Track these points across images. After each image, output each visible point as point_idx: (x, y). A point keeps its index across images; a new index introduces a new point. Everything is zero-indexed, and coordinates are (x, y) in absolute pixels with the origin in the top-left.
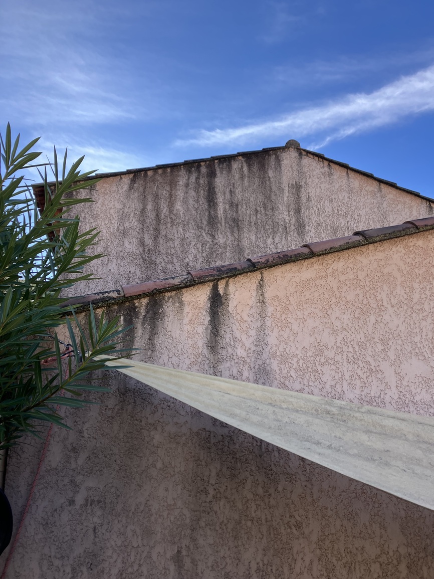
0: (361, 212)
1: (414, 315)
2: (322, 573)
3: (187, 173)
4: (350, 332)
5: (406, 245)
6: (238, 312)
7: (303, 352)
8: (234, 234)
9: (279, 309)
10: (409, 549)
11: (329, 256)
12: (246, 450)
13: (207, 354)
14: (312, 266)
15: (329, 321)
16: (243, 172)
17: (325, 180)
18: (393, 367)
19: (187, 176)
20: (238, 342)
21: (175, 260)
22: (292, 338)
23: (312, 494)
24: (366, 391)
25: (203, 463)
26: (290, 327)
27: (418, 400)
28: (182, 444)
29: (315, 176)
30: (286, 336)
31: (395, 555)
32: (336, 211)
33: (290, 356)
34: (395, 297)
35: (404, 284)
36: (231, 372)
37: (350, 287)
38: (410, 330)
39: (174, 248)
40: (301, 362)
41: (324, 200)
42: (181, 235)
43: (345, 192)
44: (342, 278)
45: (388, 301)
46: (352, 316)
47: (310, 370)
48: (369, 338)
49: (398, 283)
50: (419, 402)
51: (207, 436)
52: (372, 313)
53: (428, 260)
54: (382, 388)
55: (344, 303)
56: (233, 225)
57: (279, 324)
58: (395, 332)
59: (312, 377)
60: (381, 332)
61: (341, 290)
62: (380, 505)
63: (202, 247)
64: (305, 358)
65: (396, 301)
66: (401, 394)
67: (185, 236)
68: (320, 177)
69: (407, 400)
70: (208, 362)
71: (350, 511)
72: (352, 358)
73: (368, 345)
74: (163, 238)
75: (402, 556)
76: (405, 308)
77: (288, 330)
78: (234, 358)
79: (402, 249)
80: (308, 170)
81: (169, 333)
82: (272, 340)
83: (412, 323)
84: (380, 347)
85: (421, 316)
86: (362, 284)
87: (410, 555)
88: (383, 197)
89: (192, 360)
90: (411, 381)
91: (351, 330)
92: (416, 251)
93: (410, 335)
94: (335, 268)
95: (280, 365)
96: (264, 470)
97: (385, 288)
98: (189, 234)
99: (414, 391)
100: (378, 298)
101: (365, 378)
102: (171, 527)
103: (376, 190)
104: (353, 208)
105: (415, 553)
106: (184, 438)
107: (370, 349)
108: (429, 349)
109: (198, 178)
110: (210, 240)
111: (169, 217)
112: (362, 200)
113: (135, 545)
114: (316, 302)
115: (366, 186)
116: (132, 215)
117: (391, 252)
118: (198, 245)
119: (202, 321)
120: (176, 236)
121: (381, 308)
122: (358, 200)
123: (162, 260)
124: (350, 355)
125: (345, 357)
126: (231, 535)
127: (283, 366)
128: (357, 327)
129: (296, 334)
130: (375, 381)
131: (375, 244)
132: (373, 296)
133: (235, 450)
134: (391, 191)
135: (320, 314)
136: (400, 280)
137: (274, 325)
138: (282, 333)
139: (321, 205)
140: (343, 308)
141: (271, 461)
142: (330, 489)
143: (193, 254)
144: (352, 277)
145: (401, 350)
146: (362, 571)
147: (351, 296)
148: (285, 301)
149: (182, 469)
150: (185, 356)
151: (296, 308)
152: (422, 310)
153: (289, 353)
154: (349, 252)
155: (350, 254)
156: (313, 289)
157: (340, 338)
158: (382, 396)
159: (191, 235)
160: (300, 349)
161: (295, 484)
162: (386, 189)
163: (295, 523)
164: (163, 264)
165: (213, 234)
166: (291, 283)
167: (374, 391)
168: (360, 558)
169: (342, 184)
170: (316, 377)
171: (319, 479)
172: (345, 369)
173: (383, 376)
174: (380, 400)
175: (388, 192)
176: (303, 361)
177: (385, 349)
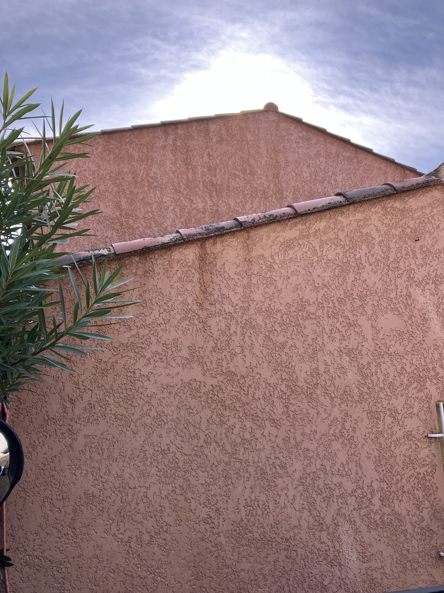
0: (337, 178)
1: (390, 273)
2: (304, 506)
3: (164, 135)
4: (331, 289)
5: (384, 206)
6: (226, 270)
7: (287, 308)
8: (213, 199)
9: (264, 267)
10: (382, 484)
11: (312, 217)
12: (234, 398)
13: (196, 310)
14: (296, 226)
15: (311, 279)
16: (221, 134)
17: (302, 145)
18: (370, 321)
19: (163, 137)
20: (226, 298)
21: (153, 225)
22: (276, 294)
23: (295, 438)
24: (345, 343)
25: (195, 411)
26: (275, 284)
27: (393, 351)
28: (174, 393)
29: (293, 141)
30: (270, 293)
31: (369, 490)
32: (314, 177)
33: (275, 311)
34: (373, 255)
35: (381, 243)
36: (219, 326)
37: (331, 246)
38: (386, 287)
39: (152, 212)
40: (285, 317)
41: (301, 165)
42: (158, 199)
43: (323, 157)
44: (324, 238)
45: (367, 260)
46: (333, 273)
47: (293, 324)
48: (348, 294)
49: (376, 243)
50: (393, 354)
51: (198, 386)
52: (352, 271)
53: (404, 220)
54: (360, 341)
55: (325, 261)
56: (211, 189)
57: (264, 282)
58: (372, 289)
59: (295, 331)
60: (359, 289)
61: (322, 249)
62: (356, 446)
63: (181, 211)
64: (288, 313)
65: (374, 260)
66: (377, 346)
67: (162, 199)
68: (298, 142)
69: (382, 352)
70: (197, 317)
71: (330, 451)
72: (332, 313)
73: (347, 301)
74: (140, 202)
75: (376, 490)
76: (382, 266)
77: (273, 287)
78: (223, 313)
79: (380, 210)
80: (287, 134)
81: (160, 290)
82: (258, 296)
83: (388, 280)
84: (358, 303)
85: (396, 273)
86: (342, 243)
87: (382, 490)
88: (360, 162)
89: (182, 315)
90: (386, 334)
91: (331, 287)
92: (394, 213)
93: (386, 292)
94: (317, 228)
95: (265, 320)
96: (251, 417)
97: (364, 247)
98: (167, 198)
99: (389, 343)
100: (357, 257)
101: (344, 331)
102: (165, 469)
103: (352, 156)
104: (330, 174)
105: (387, 488)
106: (176, 388)
107: (349, 305)
108: (404, 305)
109: (175, 140)
110: (188, 205)
111: (145, 181)
112: (339, 165)
113: (132, 486)
114: (299, 260)
115: (343, 152)
116: (108, 177)
117: (370, 213)
118: (176, 210)
119: (191, 278)
120: (154, 200)
121: (359, 267)
122: (335, 165)
123: (140, 225)
124: (330, 310)
125: (325, 312)
126: (221, 475)
127: (268, 321)
128: (337, 284)
129: (280, 291)
130: (353, 334)
131: (356, 205)
132: (352, 255)
133: (224, 399)
134: (367, 157)
135: (303, 272)
136: (377, 240)
137: (259, 283)
138: (267, 290)
139: (299, 170)
140: (324, 266)
141: (257, 408)
142: (312, 433)
143: (171, 219)
144: (333, 237)
145: (378, 306)
146: (340, 504)
147: (331, 256)
148: (270, 260)
149: (175, 417)
150: (176, 312)
151: (280, 266)
152: (398, 268)
153: (273, 308)
154: (331, 212)
155: (331, 214)
156: (296, 249)
157: (321, 294)
158: (359, 349)
159: (169, 199)
160: (284, 304)
161: (280, 430)
162: (362, 154)
163: (279, 464)
164: (141, 229)
165: (192, 198)
166: (275, 243)
167: (352, 344)
168: (337, 492)
169: (319, 149)
170: (299, 331)
171: (301, 424)
172: (325, 323)
173: (361, 329)
174: (357, 351)
175: (364, 158)
176: (287, 316)
177: (362, 305)
